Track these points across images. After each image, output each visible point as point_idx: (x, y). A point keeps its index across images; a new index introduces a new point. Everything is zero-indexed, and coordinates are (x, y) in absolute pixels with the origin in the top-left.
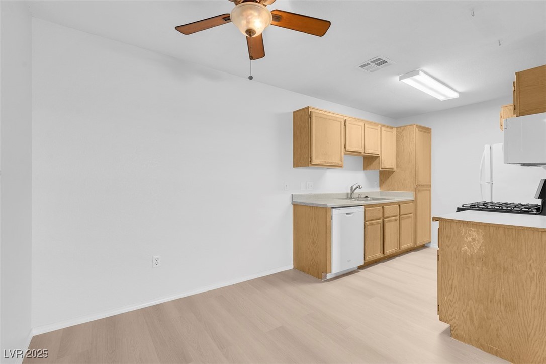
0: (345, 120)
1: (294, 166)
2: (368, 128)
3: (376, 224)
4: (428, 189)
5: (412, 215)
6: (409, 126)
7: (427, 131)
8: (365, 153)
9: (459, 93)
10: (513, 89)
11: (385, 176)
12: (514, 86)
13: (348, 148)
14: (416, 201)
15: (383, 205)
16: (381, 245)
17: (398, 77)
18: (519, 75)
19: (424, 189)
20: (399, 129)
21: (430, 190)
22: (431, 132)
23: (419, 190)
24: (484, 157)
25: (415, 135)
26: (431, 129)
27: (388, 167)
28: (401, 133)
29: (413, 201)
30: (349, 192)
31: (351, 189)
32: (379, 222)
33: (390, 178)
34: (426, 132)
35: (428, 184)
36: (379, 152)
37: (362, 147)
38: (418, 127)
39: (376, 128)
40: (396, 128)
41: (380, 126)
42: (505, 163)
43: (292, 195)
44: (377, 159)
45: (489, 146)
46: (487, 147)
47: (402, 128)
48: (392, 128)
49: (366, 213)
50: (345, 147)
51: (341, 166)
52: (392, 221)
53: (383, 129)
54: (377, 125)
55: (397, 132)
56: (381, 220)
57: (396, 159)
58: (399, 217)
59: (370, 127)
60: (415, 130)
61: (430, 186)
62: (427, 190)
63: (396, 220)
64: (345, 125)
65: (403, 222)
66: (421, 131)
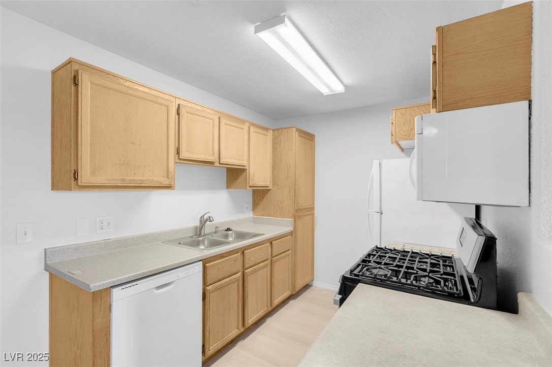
0: (179, 105)
1: (55, 187)
2: (225, 124)
3: (230, 283)
4: (311, 212)
5: (290, 252)
6: (288, 128)
7: (309, 137)
8: (220, 163)
9: (345, 86)
10: (432, 60)
11: (259, 195)
12: (434, 55)
13: (184, 154)
14: (295, 231)
15: (242, 250)
16: (238, 314)
17: (252, 28)
18: (441, 31)
19: (306, 213)
20: (276, 131)
21: (313, 214)
22: (314, 138)
23: (300, 217)
24: (373, 176)
25: (294, 141)
26: (314, 136)
27: (259, 184)
28: (278, 137)
29: (291, 233)
30: (198, 224)
31: (201, 221)
32: (235, 278)
33: (265, 198)
34: (308, 139)
35: (311, 206)
36: (245, 163)
37: (213, 154)
38: (298, 130)
39: (241, 126)
40: (273, 130)
41: (248, 124)
42: (418, 199)
43: (45, 250)
44: (244, 173)
45: (378, 162)
46: (376, 163)
47: (280, 131)
48: (267, 129)
49: (208, 272)
50: (178, 153)
51: (169, 187)
52: (258, 270)
53: (252, 129)
54: (243, 121)
55: (273, 135)
56: (240, 274)
57: (273, 173)
58: (271, 260)
59: (229, 123)
60: (295, 134)
61: (313, 208)
62: (309, 215)
63: (266, 266)
64: (178, 114)
65: (276, 267)
66: (302, 137)
